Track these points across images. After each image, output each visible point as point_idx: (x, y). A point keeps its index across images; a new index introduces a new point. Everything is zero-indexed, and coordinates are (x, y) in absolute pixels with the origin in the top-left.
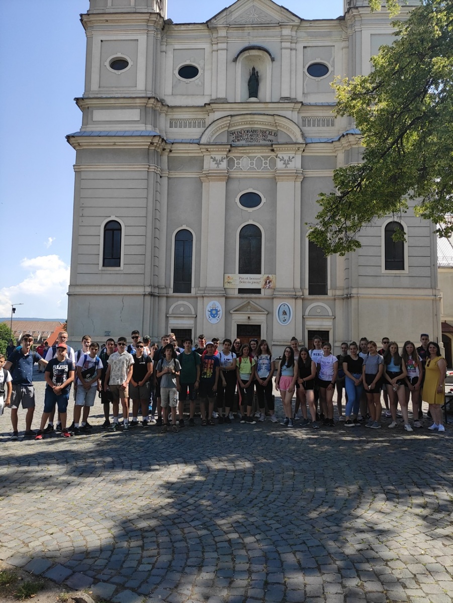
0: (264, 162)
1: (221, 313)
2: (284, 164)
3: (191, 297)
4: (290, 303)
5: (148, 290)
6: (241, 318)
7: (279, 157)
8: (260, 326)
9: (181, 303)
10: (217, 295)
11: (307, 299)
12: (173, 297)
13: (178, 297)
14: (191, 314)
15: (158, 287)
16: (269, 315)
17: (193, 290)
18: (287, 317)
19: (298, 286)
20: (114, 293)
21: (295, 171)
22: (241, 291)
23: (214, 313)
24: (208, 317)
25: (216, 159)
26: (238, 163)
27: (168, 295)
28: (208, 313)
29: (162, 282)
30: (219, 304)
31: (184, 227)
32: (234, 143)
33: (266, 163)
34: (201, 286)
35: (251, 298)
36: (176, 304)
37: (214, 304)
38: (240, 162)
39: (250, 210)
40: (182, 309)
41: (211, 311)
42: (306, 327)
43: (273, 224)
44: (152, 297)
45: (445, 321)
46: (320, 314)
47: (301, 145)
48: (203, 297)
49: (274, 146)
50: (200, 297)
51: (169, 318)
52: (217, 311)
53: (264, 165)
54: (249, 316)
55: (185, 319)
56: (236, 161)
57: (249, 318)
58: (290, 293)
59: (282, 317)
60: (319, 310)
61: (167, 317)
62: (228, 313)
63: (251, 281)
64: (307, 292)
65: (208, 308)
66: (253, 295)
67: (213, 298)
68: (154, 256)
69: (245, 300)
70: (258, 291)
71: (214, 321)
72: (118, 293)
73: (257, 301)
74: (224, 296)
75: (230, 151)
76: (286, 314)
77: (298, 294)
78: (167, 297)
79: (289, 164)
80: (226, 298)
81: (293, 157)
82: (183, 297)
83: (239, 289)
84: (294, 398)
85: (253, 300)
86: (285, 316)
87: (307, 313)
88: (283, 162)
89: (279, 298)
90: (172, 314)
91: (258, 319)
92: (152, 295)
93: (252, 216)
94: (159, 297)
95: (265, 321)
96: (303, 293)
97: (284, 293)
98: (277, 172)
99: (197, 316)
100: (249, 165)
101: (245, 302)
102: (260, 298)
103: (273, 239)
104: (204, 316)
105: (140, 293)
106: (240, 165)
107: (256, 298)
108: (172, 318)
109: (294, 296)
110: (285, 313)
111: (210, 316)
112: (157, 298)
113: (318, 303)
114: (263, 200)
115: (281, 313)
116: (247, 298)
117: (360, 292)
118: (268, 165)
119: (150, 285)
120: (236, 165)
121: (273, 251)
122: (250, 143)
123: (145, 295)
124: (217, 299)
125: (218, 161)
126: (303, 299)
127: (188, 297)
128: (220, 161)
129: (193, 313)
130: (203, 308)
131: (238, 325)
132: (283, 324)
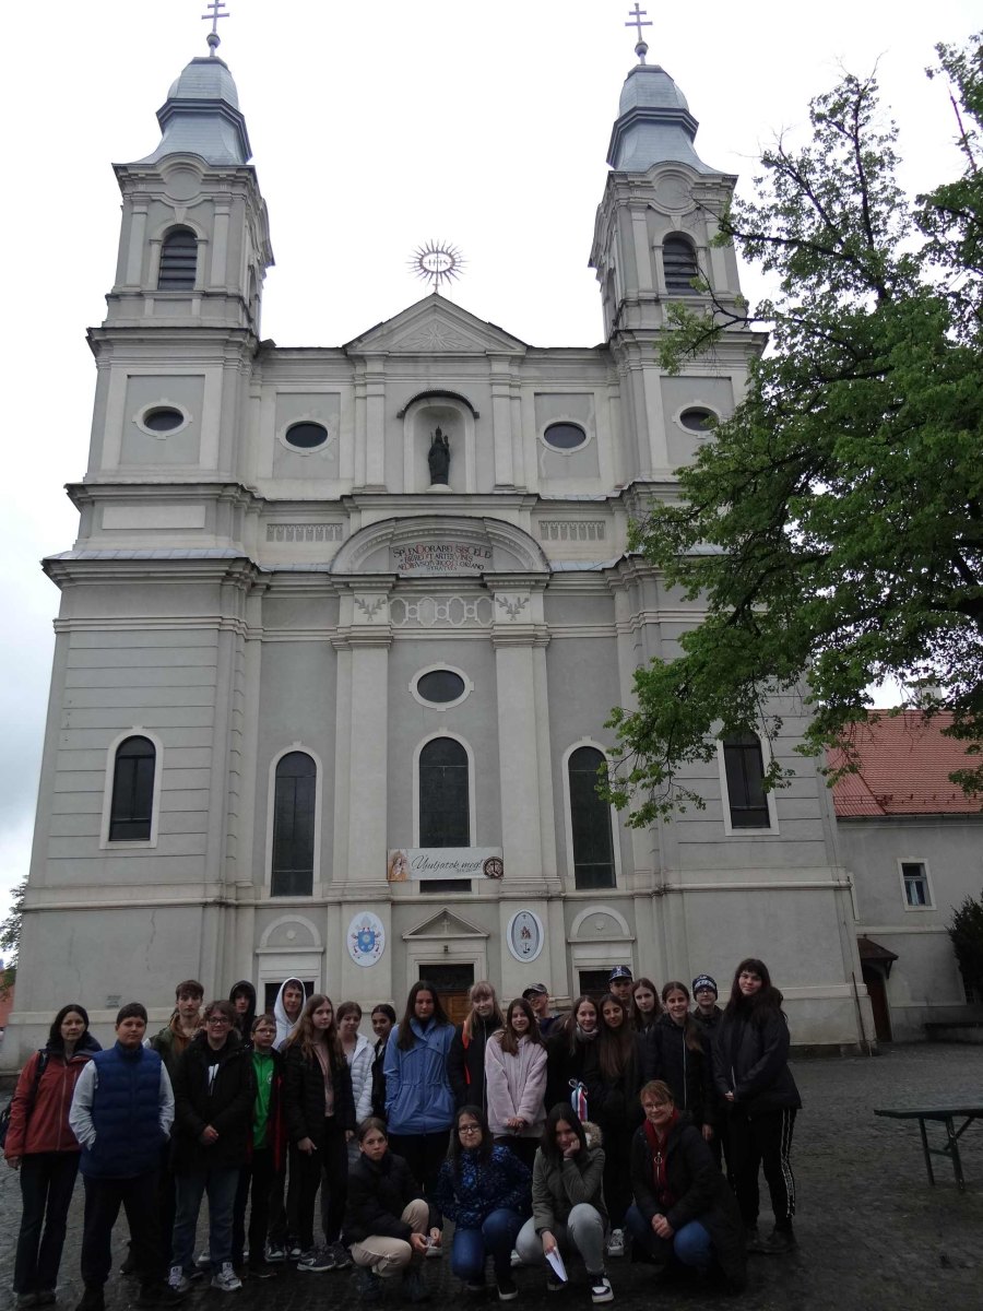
0: (466, 608)
1: (382, 941)
2: (508, 612)
3: (313, 905)
4: (538, 912)
5: (213, 894)
7: (498, 600)
8: (471, 966)
10: (373, 898)
11: (574, 900)
12: (269, 906)
13: (282, 906)
14: (313, 946)
15: (236, 885)
16: (491, 941)
17: (316, 888)
18: (531, 942)
19: (552, 869)
20: (133, 903)
21: (532, 627)
22: (427, 886)
23: (366, 941)
24: (352, 951)
25: (366, 604)
26: (413, 611)
27: (260, 902)
28: (352, 942)
29: (245, 873)
30: (376, 920)
31: (297, 747)
32: (405, 572)
33: (470, 611)
34: (335, 877)
35: (449, 901)
36: (277, 923)
37: (366, 920)
38: (418, 608)
39: (442, 707)
40: (291, 934)
41: (359, 937)
42: (575, 963)
43: (492, 735)
44: (223, 909)
46: (603, 932)
47: (541, 578)
48: (340, 904)
49: (486, 578)
50: (332, 903)
51: (262, 958)
52: (373, 936)
53: (466, 615)
54: (446, 943)
55: (298, 957)
56: (407, 608)
57: (446, 949)
58: (536, 888)
59: (521, 942)
60: (600, 924)
61: (256, 956)
62: (399, 942)
64: (571, 883)
65: (353, 928)
66: (455, 896)
67: (365, 906)
68: (229, 814)
69: (436, 906)
70: (465, 885)
71: (366, 960)
72: (142, 902)
73: (464, 908)
74: (388, 900)
75: (394, 587)
76: (529, 936)
77: (552, 887)
78: (257, 907)
79: (518, 613)
80: (394, 904)
81: (527, 600)
82: (293, 906)
83: (422, 882)
85: (455, 906)
86: (527, 940)
87: (574, 932)
88: (506, 609)
89: (512, 899)
90: (268, 947)
92: (222, 904)
93: (443, 720)
94: (237, 907)
95: (483, 955)
96: (563, 884)
97: (523, 888)
98: (495, 628)
99: (325, 949)
100: (436, 615)
101: (436, 911)
102: (468, 901)
103: (492, 769)
104: (343, 948)
105: (194, 900)
106: (418, 615)
107: (459, 901)
108: (268, 957)
109: (545, 895)
110: (526, 933)
111: (357, 948)
112: (233, 910)
113: (599, 910)
114: (469, 685)
115: (518, 933)
116: (441, 901)
118: (475, 614)
119: (219, 881)
120: (407, 615)
121: (493, 794)
122: (436, 572)
123: (205, 904)
124: (373, 906)
125: (370, 609)
126: (565, 900)
127: (304, 906)
128: (374, 608)
129: (318, 942)
130: (341, 930)
131: (422, 968)
132: (522, 960)
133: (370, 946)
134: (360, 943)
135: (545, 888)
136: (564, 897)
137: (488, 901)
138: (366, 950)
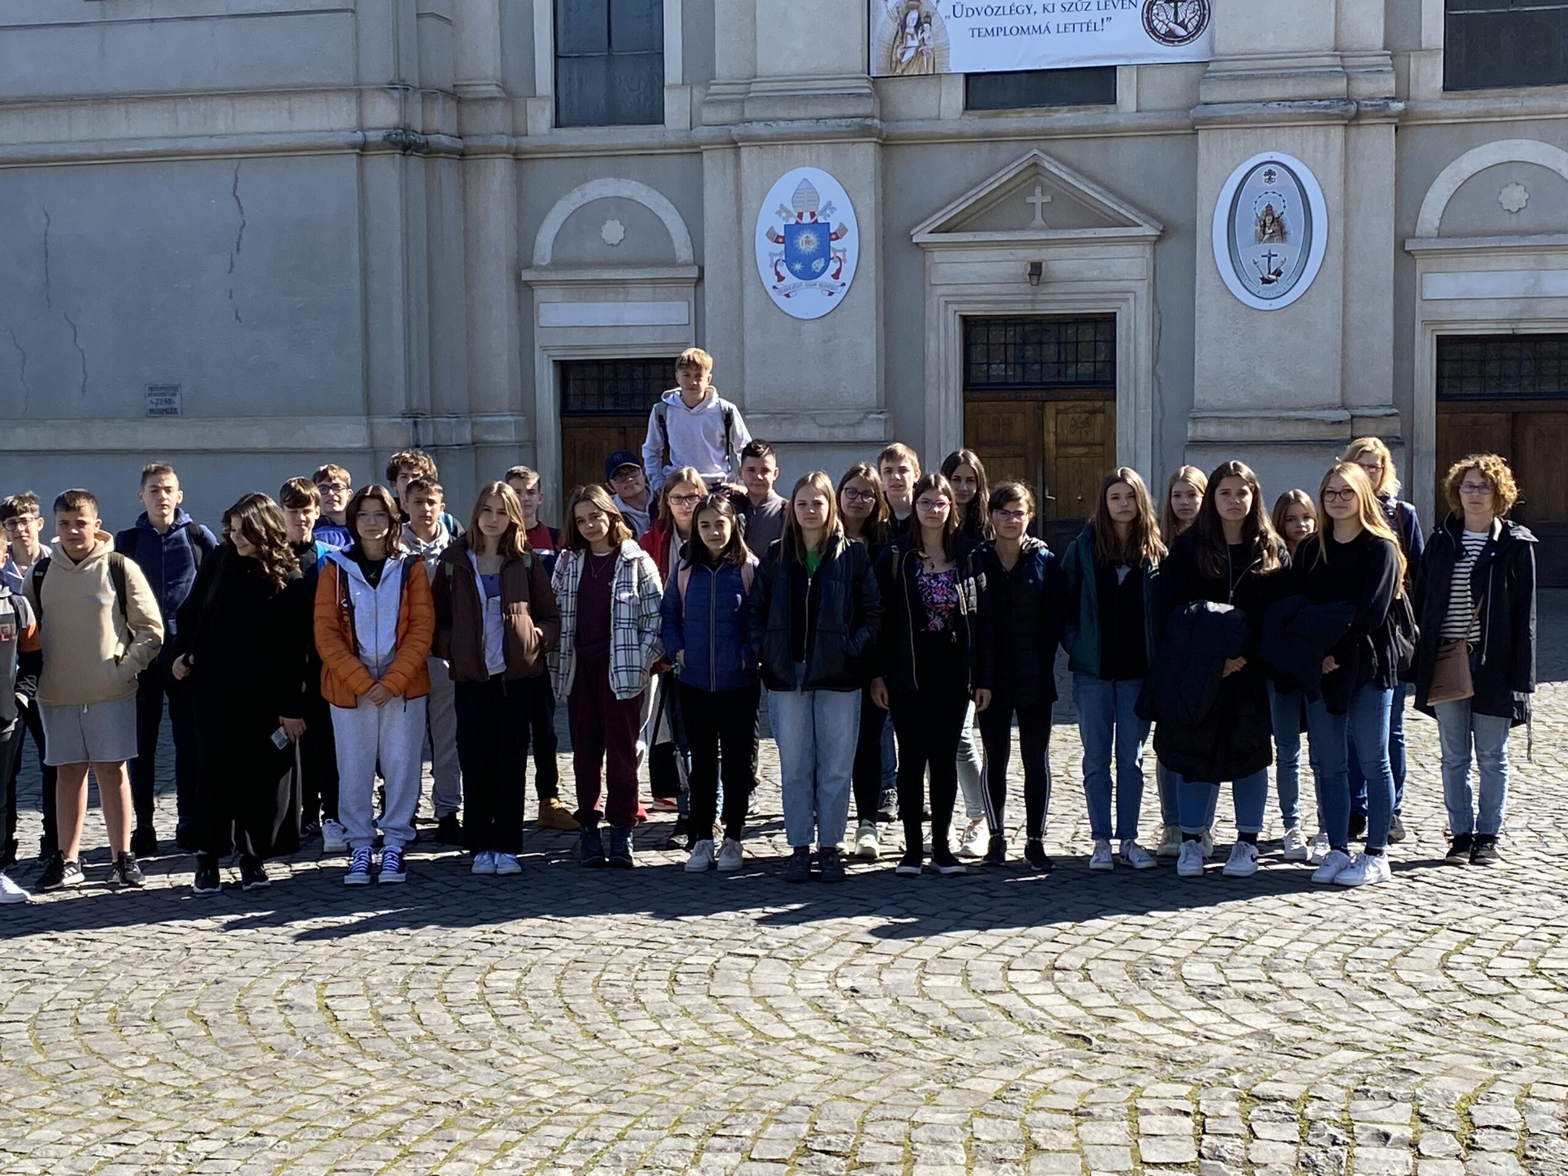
1: (854, 247)
3: (667, 150)
4: (1313, 157)
5: (385, 114)
6: (982, 276)
8: (1110, 319)
9: (605, 188)
10: (822, 127)
11: (1433, 123)
12: (553, 153)
13: (583, 155)
14: (672, 263)
15: (457, 96)
16: (1171, 246)
17: (675, 105)
18: (1286, 252)
19: (1368, 30)
20: (182, 144)
22: (984, 90)
23: (806, 249)
24: (770, 279)
27: (525, 143)
28: (766, 251)
29: (483, 63)
30: (835, 190)
34: (722, 69)
35: (1046, 136)
36: (576, 199)
37: (806, 190)
40: (613, 231)
41: (787, 237)
42: (1422, 311)
44: (415, 161)
46: (1526, 221)
48: (734, 145)
50: (713, 143)
51: (540, 293)
52: (826, 235)
54: (1034, 255)
55: (634, 290)
57: (1036, 269)
58: (1310, 88)
59: (1253, 252)
60: (1513, 197)
61: (524, 289)
62: (900, 248)
64: (1430, 70)
65: (768, 215)
66: (1065, 117)
67: (799, 151)
69: (1005, 151)
70: (1094, 85)
71: (809, 300)
72: (201, 145)
73: (1091, 154)
74: (866, 132)
76: (1281, 233)
77: (1365, 87)
78: (518, 156)
80: (887, 144)
82: (613, 154)
83: (968, 76)
85: (1059, 148)
86: (1275, 247)
87: (1430, 215)
89: (1237, 122)
90: (556, 265)
91: (1091, 271)
92: (409, 145)
94: (463, 155)
95: (1143, 289)
96: (1403, 78)
97: (1270, 91)
99: (701, 270)
101: (1009, 162)
102: (1107, 134)
104: (748, 269)
105: (331, 139)
107: (1078, 134)
108: (557, 293)
109: (1341, 108)
111: (783, 270)
112: (446, 171)
113: (1512, 146)
115: (1248, 227)
116: (1022, 136)
119: (399, 87)
123: (363, 149)
124: (823, 151)
126: (1402, 124)
127: (644, 153)
129: (684, 252)
130: (739, 220)
131: (968, 323)
132: (1264, 305)
133: (818, 264)
134: (792, 256)
135: (1339, 86)
136: (1404, 115)
137: (1162, 132)
138: (808, 274)
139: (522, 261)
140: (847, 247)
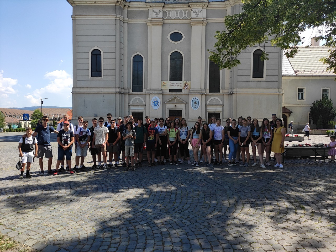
0: (184, 13)
1: (160, 103)
2: (196, 14)
3: (143, 94)
4: (199, 97)
5: (118, 90)
6: (171, 106)
7: (193, 11)
8: (182, 110)
9: (137, 97)
10: (157, 93)
11: (208, 95)
12: (132, 94)
13: (135, 94)
15: (124, 88)
16: (186, 104)
17: (144, 90)
18: (197, 105)
19: (203, 87)
20: (99, 92)
21: (202, 19)
22: (171, 91)
23: (156, 103)
24: (152, 106)
25: (156, 12)
26: (169, 14)
27: (130, 93)
28: (152, 103)
29: (126, 86)
30: (158, 98)
31: (138, 53)
32: (167, 2)
33: (185, 14)
34: (148, 88)
35: (176, 95)
36: (134, 98)
37: (156, 98)
38: (170, 13)
39: (176, 43)
40: (138, 101)
41: (154, 102)
42: (207, 111)
43: (189, 51)
44: (120, 94)
45: (285, 106)
46: (215, 103)
47: (206, 3)
48: (149, 94)
49: (190, 4)
50: (147, 94)
51: (131, 106)
52: (158, 102)
53: (184, 15)
54: (175, 105)
55: (139, 106)
56: (167, 13)
57: (175, 106)
58: (199, 92)
59: (194, 105)
60: (215, 101)
61: (129, 106)
62: (163, 104)
63: (176, 85)
64: (208, 91)
65: (152, 100)
66: (178, 93)
67: (155, 95)
68: (121, 71)
69: (173, 96)
70: (180, 91)
71: (156, 108)
72: (100, 92)
73: (180, 96)
74: (161, 94)
75: (164, 7)
77: (203, 92)
78: (129, 94)
79: (199, 15)
81: (201, 11)
82: (138, 94)
83: (170, 89)
84: (200, 150)
85: (178, 96)
86: (196, 105)
87: (208, 103)
88: (195, 13)
89: (192, 94)
90: (132, 104)
91: (180, 106)
92: (120, 93)
93: (177, 46)
94: (124, 94)
95: (184, 108)
96: (206, 91)
97: (195, 92)
98: (192, 19)
99: (146, 105)
100: (176, 16)
101: (173, 97)
102: (181, 95)
103: (189, 60)
104: (150, 105)
105: (113, 92)
106: (170, 16)
107: (179, 95)
108: (132, 106)
109: (201, 94)
110: (195, 103)
111: (154, 105)
112: (123, 95)
113: (215, 97)
114: (184, 37)
115: (193, 103)
116: (174, 95)
117: (238, 91)
118: (186, 15)
119: (119, 88)
120: (167, 15)
121: (189, 67)
122: (176, 2)
123: (116, 93)
124: (157, 95)
125: (157, 13)
126: (206, 95)
127: (141, 94)
128: (158, 13)
129: (144, 103)
130: (150, 101)
131: (169, 110)
132: (195, 109)
133: (157, 105)
134: (154, 104)
135: (201, 92)
136: (206, 94)
137: (186, 95)
138: (156, 106)
139: (129, 104)
140: (159, 103)
